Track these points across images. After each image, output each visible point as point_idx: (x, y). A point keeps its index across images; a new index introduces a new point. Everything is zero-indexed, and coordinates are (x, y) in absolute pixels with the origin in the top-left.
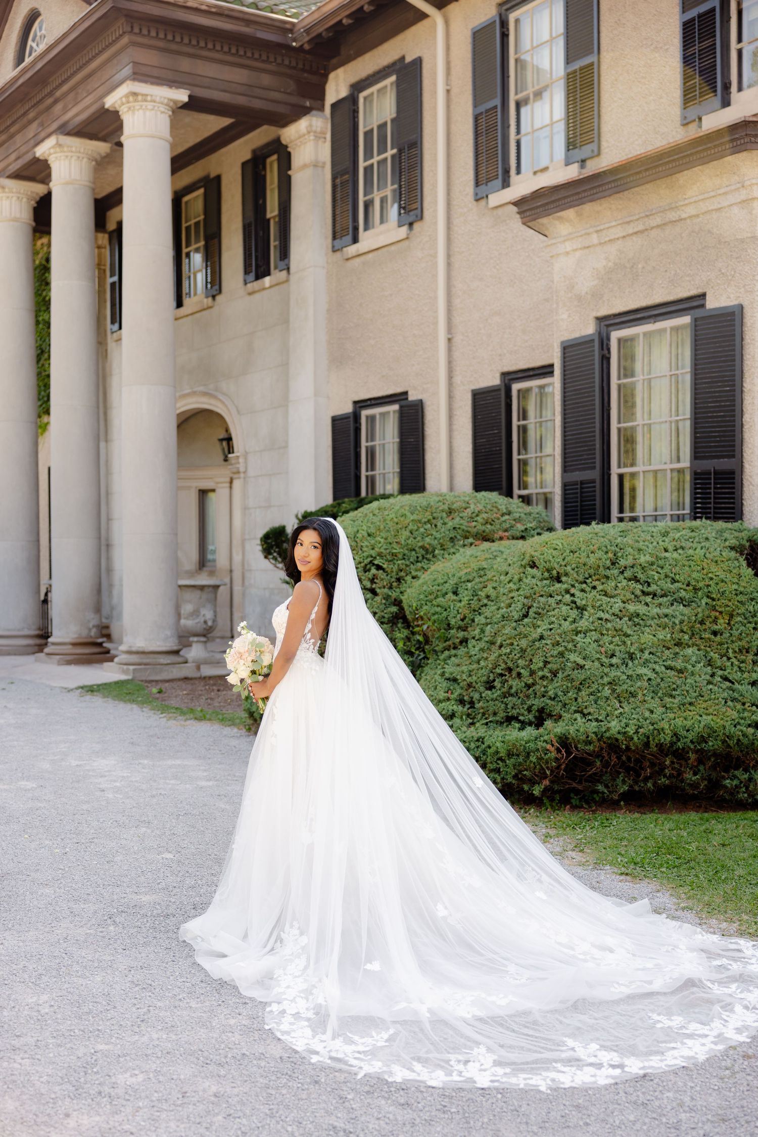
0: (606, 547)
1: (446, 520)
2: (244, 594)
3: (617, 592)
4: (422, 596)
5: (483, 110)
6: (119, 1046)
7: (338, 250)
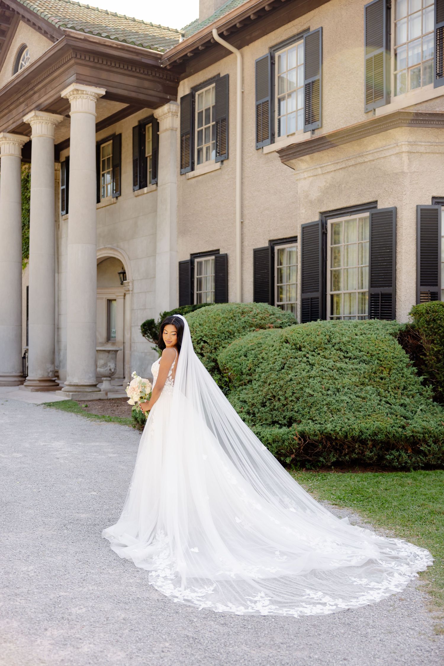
0: (325, 333)
1: (241, 318)
2: (131, 355)
3: (330, 356)
4: (228, 358)
5: (261, 102)
6: (72, 593)
7: (184, 174)
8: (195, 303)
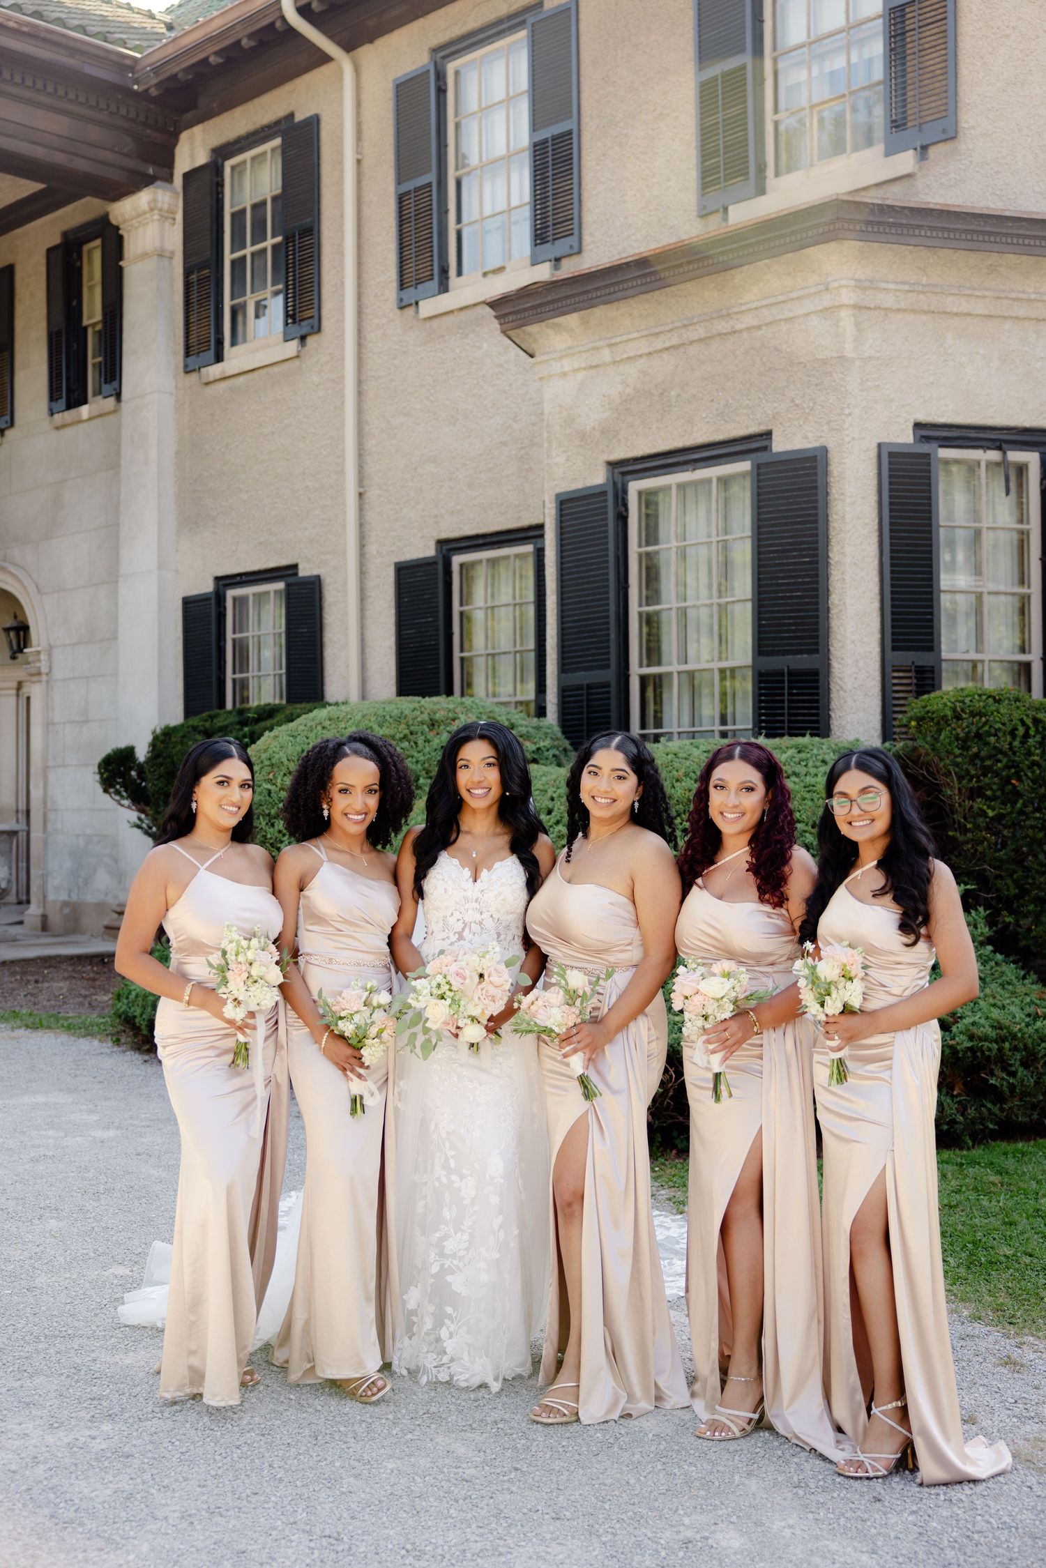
1: (430, 735)
2: (45, 843)
5: (412, 188)
7: (194, 370)
8: (229, 706)
